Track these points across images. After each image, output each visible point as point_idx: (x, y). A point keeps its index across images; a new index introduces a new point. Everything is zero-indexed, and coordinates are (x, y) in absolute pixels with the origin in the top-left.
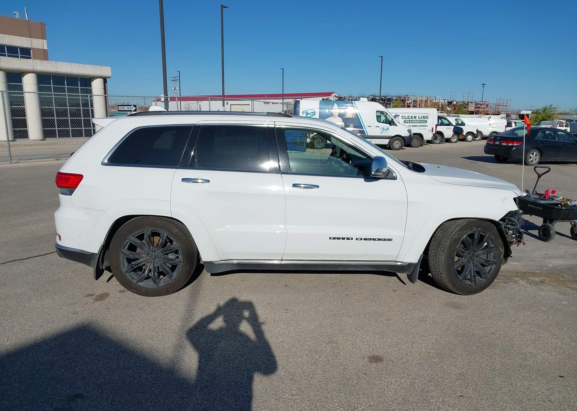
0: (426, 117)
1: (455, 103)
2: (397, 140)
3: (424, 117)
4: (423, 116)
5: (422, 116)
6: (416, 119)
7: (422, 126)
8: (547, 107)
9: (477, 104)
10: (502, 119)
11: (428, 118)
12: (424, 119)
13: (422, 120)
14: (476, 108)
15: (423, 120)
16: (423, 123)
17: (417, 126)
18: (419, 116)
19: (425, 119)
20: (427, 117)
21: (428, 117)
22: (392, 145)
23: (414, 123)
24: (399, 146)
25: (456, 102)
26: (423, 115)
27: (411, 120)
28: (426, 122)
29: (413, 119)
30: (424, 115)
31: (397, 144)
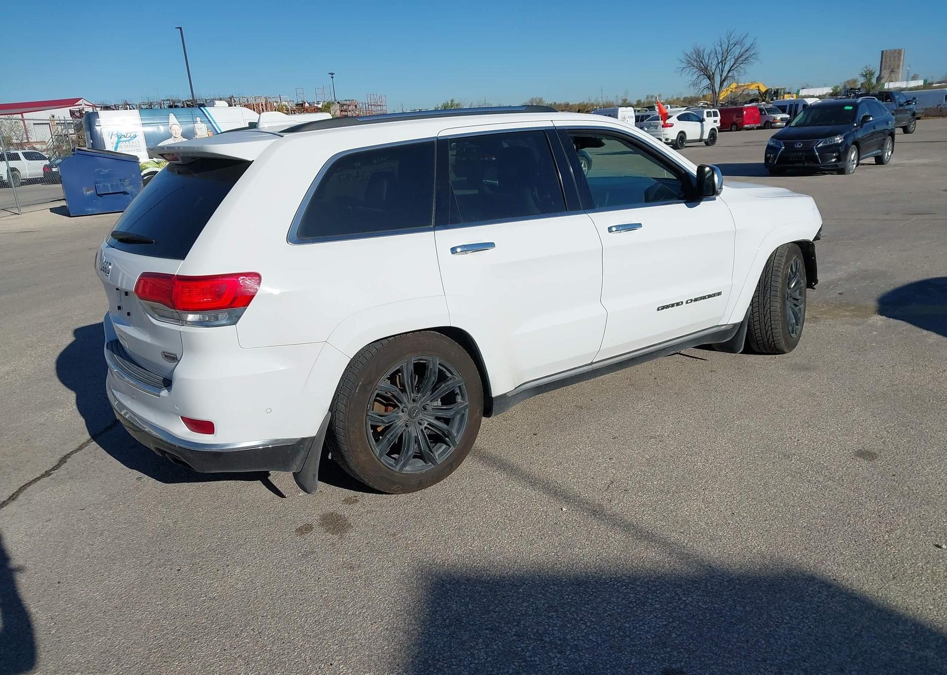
1: (307, 105)
8: (448, 104)
9: (342, 105)
14: (342, 111)
25: (309, 103)
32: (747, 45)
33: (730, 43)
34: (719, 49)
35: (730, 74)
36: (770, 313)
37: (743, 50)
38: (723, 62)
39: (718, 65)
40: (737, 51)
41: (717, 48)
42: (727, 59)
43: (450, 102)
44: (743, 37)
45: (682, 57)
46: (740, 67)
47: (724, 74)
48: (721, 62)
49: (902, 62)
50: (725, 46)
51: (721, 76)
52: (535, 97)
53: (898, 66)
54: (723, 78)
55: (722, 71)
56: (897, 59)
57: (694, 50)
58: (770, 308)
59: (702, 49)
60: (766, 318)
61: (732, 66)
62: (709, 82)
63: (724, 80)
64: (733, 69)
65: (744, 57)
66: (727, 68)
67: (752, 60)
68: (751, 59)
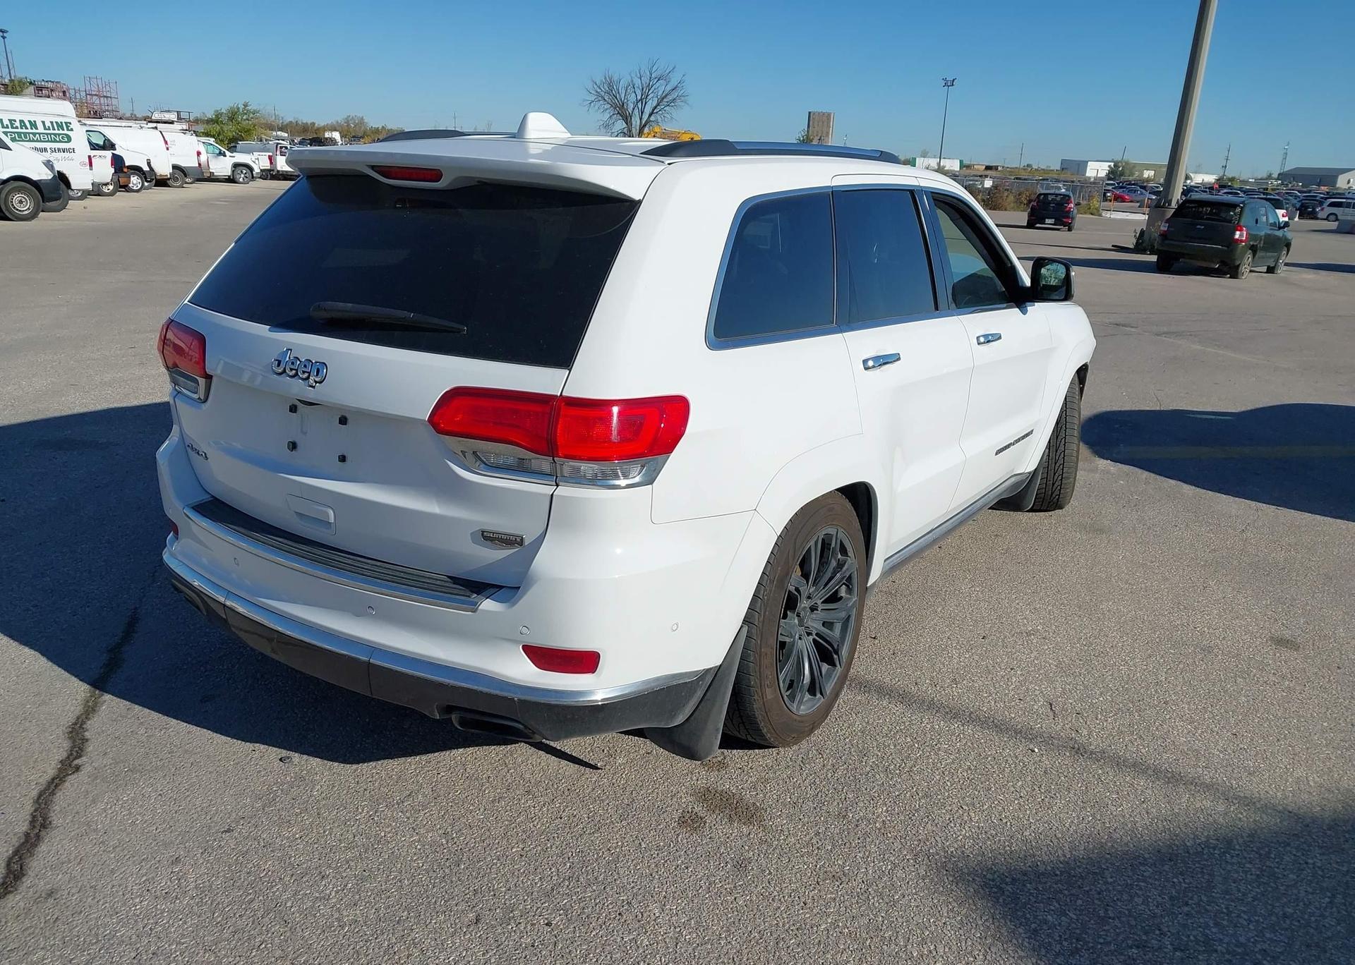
0: (64, 125)
2: (19, 190)
3: (60, 126)
4: (56, 122)
5: (52, 123)
6: (37, 129)
7: (59, 150)
8: (238, 108)
10: (185, 133)
11: (72, 130)
12: (61, 132)
13: (55, 135)
15: (59, 135)
16: (60, 141)
17: (46, 150)
18: (43, 122)
19: (63, 130)
20: (67, 127)
21: (71, 126)
22: (6, 206)
23: (33, 141)
24: (29, 209)
26: (54, 120)
27: (25, 134)
28: (69, 139)
29: (27, 129)
30: (59, 120)
31: (21, 202)
32: (674, 83)
33: (653, 76)
34: (637, 82)
35: (652, 118)
36: (1064, 458)
37: (669, 88)
38: (643, 100)
39: (637, 104)
40: (661, 88)
41: (634, 80)
42: (648, 98)
43: (241, 107)
44: (667, 71)
45: (590, 85)
46: (665, 111)
47: (645, 117)
48: (641, 100)
49: (831, 129)
50: (645, 80)
51: (641, 119)
52: (353, 114)
53: (828, 133)
54: (644, 122)
55: (642, 113)
56: (825, 123)
57: (605, 78)
58: (1064, 451)
59: (615, 78)
60: (1058, 465)
61: (655, 107)
62: (625, 125)
63: (645, 126)
64: (657, 112)
65: (670, 98)
66: (648, 110)
67: (680, 103)
68: (678, 102)
